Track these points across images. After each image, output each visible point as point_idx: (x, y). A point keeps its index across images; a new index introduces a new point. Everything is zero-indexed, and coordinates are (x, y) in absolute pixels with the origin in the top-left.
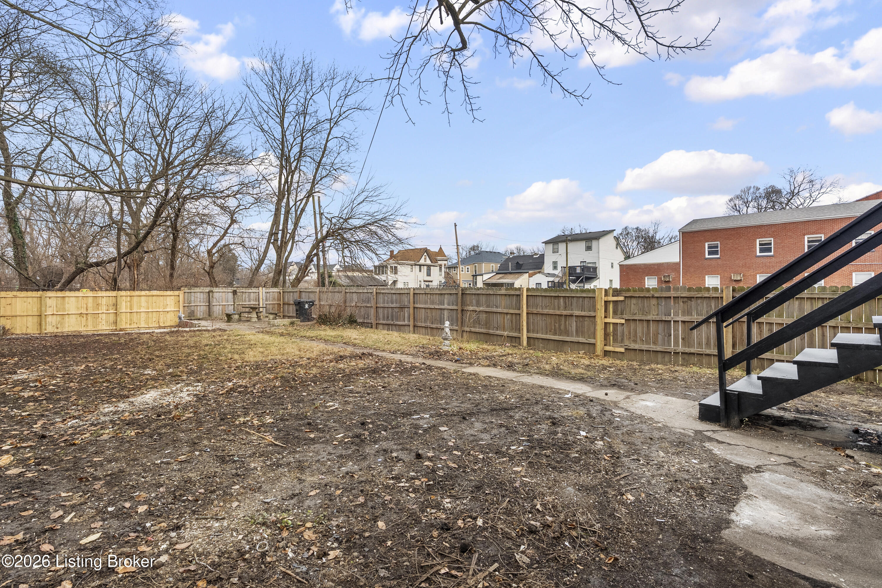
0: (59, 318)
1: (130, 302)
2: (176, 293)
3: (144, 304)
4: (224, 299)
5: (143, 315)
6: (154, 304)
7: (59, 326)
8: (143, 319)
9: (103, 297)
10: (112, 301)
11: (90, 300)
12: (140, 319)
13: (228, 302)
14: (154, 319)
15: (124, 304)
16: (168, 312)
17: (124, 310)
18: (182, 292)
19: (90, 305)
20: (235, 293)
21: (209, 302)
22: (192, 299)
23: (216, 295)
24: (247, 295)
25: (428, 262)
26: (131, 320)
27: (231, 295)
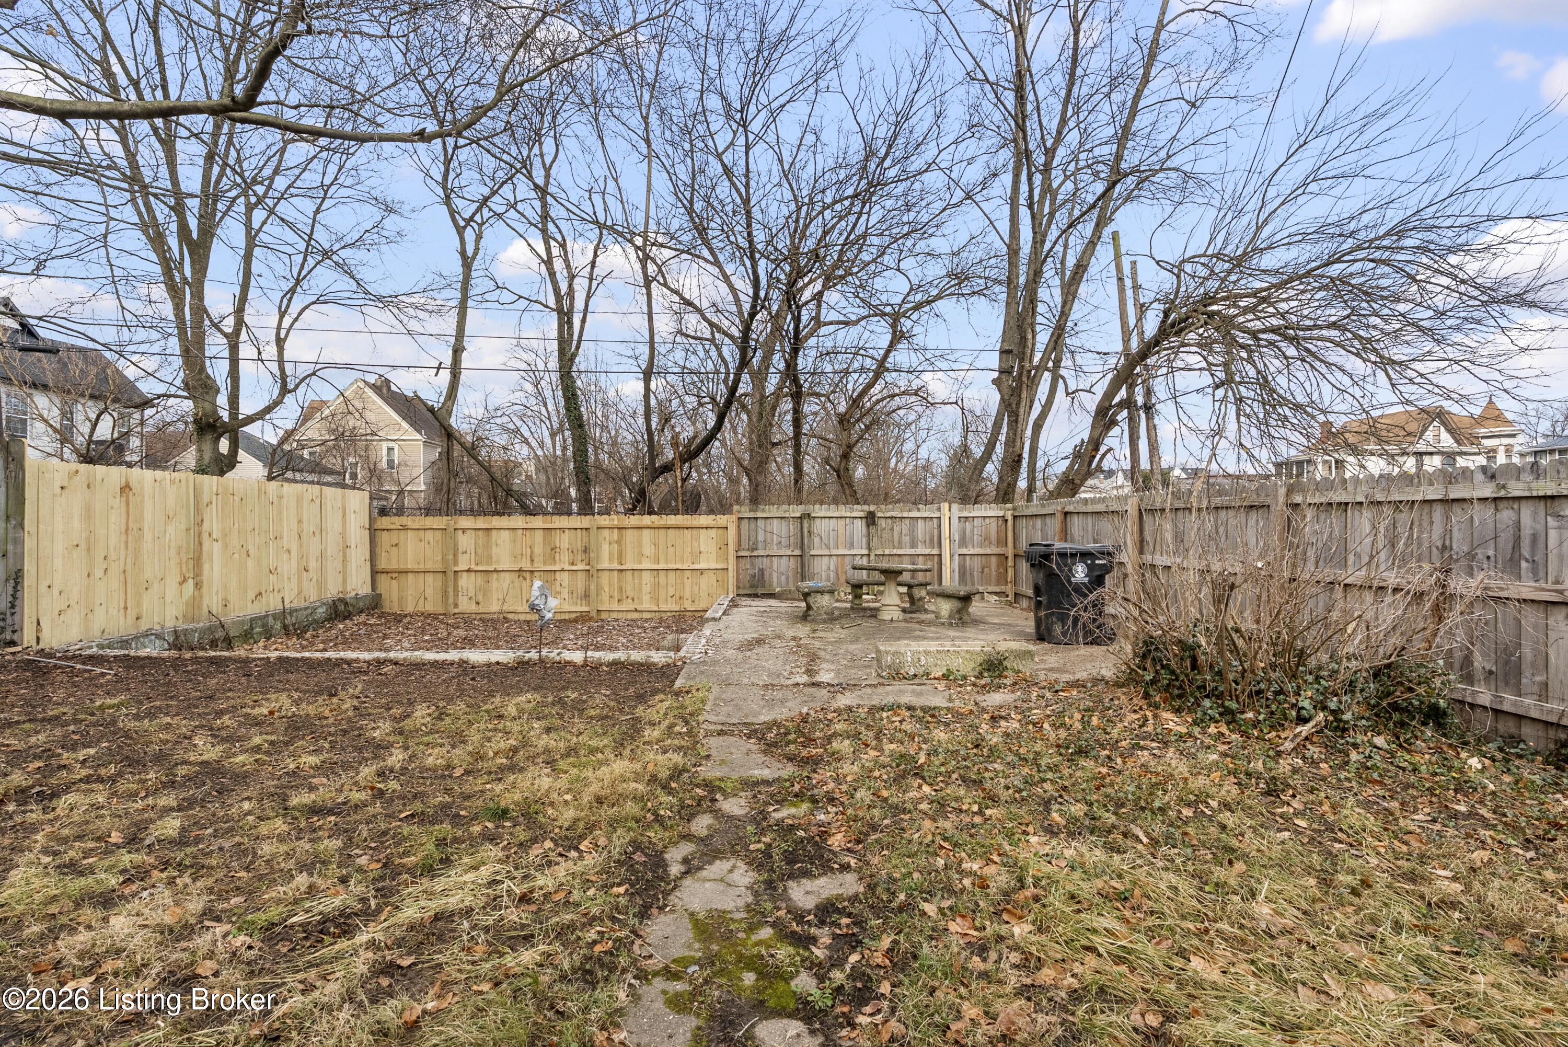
0: (480, 579)
1: (619, 542)
2: (722, 520)
3: (648, 550)
4: (841, 539)
5: (646, 577)
6: (671, 550)
7: (480, 598)
8: (646, 589)
9: (562, 530)
10: (579, 540)
11: (539, 536)
12: (640, 590)
13: (852, 546)
14: (671, 591)
15: (605, 547)
16: (702, 571)
17: (605, 565)
18: (734, 518)
19: (538, 550)
20: (871, 519)
21: (802, 548)
22: (761, 538)
23: (820, 527)
24: (906, 525)
25: (1447, 441)
26: (621, 589)
27: (860, 526)
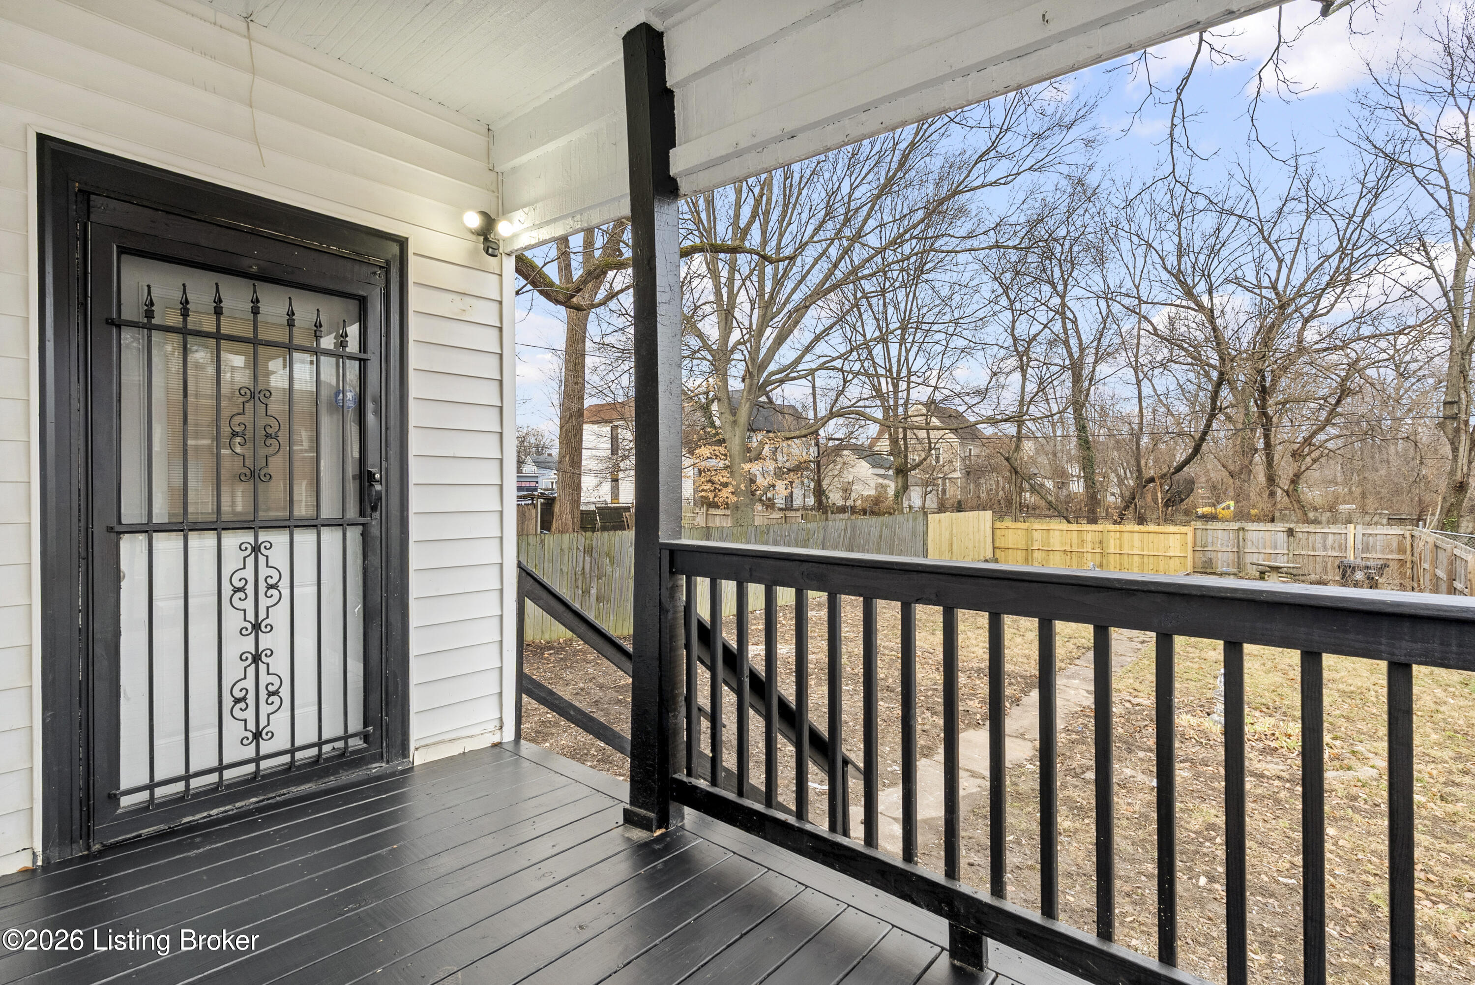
0: (1044, 553)
1: (1120, 539)
2: (1184, 529)
3: (1137, 543)
4: (1268, 543)
5: (1136, 558)
6: (1151, 544)
7: (1044, 563)
8: (1136, 564)
9: (1088, 531)
10: (1097, 537)
11: (1075, 534)
12: (1132, 565)
13: (1276, 548)
14: (1151, 567)
15: (1112, 541)
16: (1170, 557)
17: (1112, 550)
18: (1192, 528)
19: (1075, 541)
20: (1290, 532)
21: (1238, 547)
22: (1210, 540)
23: (1250, 535)
24: (1318, 537)
26: (1121, 564)
27: (1282, 537)
